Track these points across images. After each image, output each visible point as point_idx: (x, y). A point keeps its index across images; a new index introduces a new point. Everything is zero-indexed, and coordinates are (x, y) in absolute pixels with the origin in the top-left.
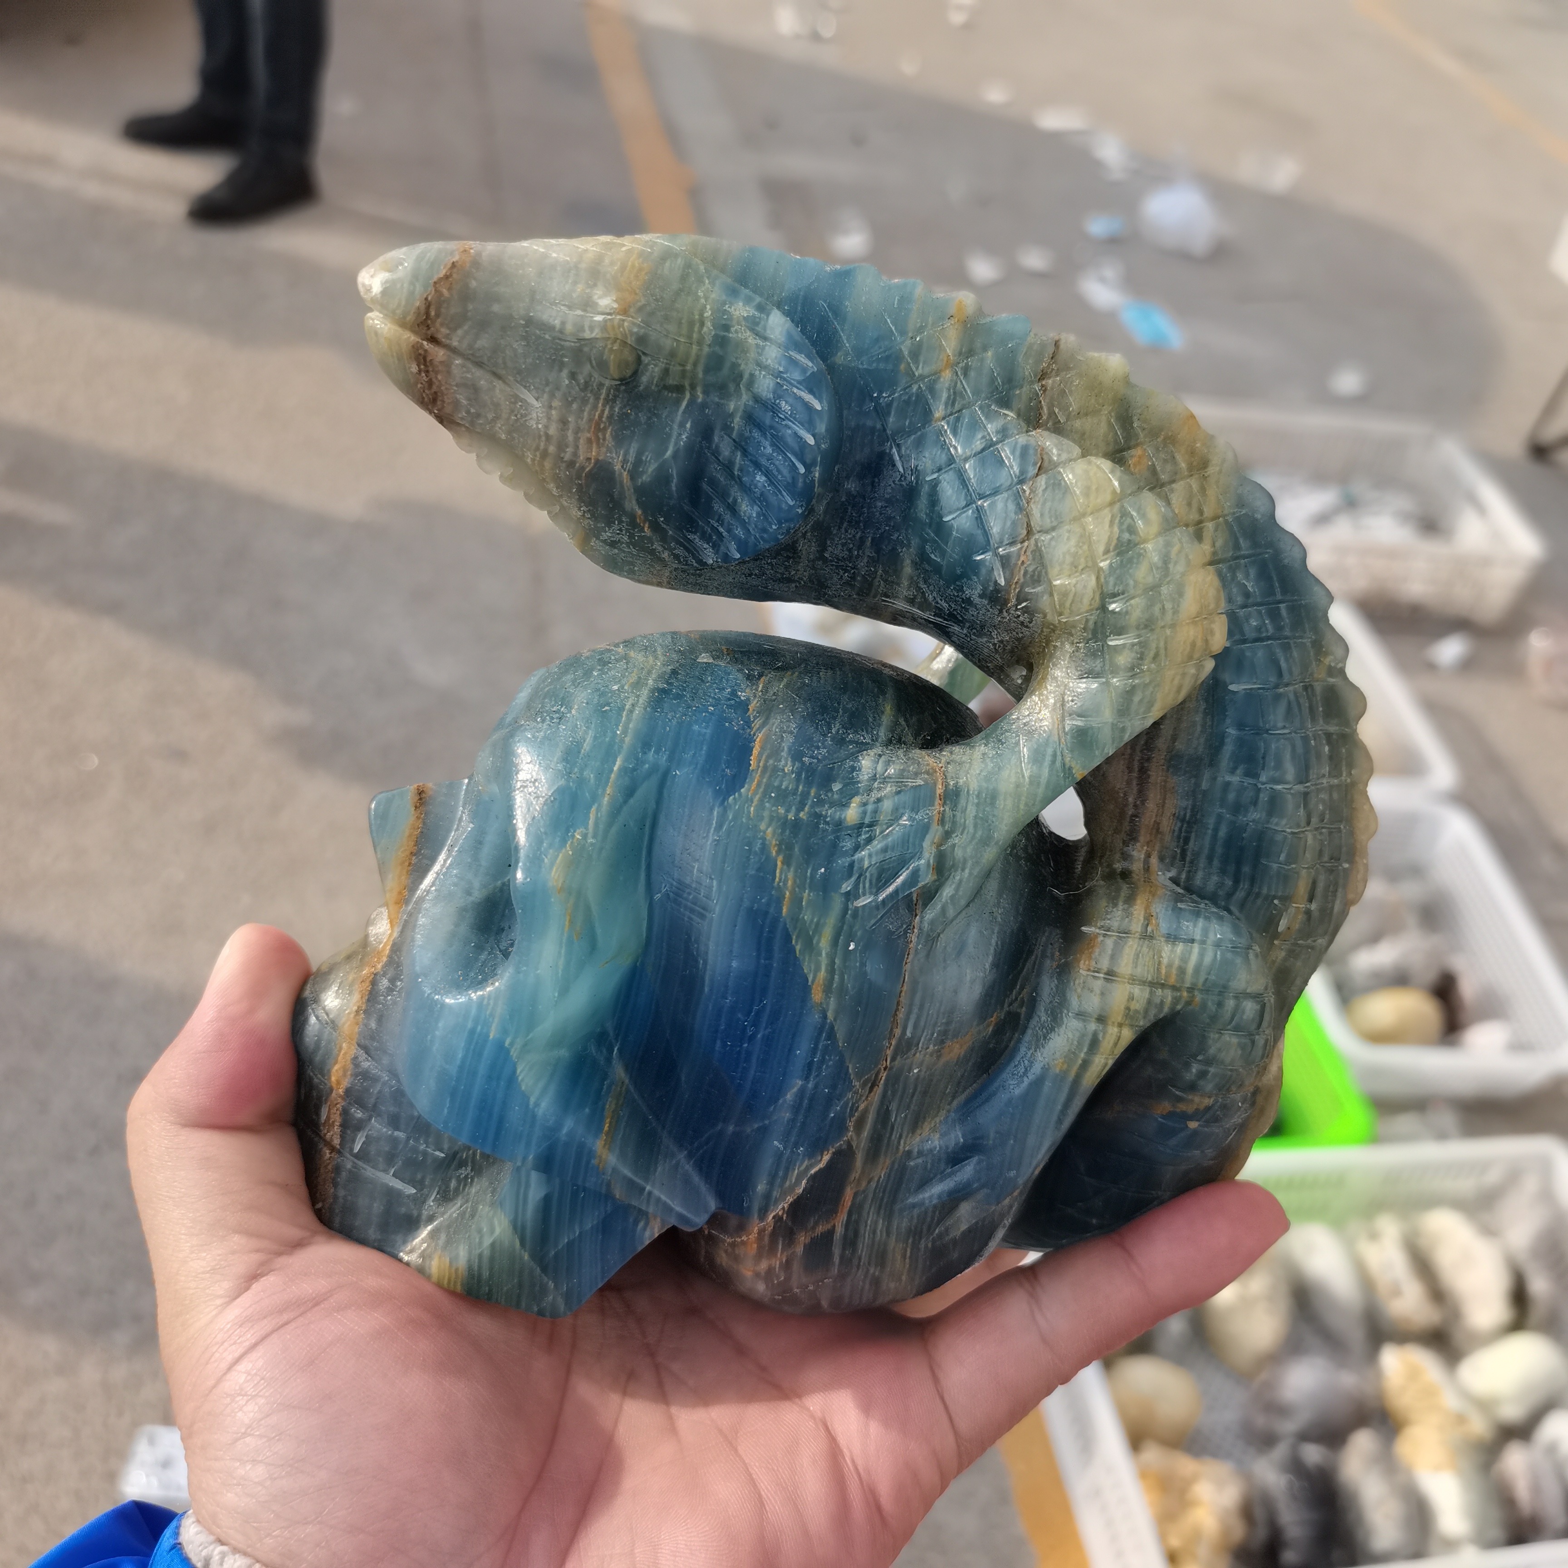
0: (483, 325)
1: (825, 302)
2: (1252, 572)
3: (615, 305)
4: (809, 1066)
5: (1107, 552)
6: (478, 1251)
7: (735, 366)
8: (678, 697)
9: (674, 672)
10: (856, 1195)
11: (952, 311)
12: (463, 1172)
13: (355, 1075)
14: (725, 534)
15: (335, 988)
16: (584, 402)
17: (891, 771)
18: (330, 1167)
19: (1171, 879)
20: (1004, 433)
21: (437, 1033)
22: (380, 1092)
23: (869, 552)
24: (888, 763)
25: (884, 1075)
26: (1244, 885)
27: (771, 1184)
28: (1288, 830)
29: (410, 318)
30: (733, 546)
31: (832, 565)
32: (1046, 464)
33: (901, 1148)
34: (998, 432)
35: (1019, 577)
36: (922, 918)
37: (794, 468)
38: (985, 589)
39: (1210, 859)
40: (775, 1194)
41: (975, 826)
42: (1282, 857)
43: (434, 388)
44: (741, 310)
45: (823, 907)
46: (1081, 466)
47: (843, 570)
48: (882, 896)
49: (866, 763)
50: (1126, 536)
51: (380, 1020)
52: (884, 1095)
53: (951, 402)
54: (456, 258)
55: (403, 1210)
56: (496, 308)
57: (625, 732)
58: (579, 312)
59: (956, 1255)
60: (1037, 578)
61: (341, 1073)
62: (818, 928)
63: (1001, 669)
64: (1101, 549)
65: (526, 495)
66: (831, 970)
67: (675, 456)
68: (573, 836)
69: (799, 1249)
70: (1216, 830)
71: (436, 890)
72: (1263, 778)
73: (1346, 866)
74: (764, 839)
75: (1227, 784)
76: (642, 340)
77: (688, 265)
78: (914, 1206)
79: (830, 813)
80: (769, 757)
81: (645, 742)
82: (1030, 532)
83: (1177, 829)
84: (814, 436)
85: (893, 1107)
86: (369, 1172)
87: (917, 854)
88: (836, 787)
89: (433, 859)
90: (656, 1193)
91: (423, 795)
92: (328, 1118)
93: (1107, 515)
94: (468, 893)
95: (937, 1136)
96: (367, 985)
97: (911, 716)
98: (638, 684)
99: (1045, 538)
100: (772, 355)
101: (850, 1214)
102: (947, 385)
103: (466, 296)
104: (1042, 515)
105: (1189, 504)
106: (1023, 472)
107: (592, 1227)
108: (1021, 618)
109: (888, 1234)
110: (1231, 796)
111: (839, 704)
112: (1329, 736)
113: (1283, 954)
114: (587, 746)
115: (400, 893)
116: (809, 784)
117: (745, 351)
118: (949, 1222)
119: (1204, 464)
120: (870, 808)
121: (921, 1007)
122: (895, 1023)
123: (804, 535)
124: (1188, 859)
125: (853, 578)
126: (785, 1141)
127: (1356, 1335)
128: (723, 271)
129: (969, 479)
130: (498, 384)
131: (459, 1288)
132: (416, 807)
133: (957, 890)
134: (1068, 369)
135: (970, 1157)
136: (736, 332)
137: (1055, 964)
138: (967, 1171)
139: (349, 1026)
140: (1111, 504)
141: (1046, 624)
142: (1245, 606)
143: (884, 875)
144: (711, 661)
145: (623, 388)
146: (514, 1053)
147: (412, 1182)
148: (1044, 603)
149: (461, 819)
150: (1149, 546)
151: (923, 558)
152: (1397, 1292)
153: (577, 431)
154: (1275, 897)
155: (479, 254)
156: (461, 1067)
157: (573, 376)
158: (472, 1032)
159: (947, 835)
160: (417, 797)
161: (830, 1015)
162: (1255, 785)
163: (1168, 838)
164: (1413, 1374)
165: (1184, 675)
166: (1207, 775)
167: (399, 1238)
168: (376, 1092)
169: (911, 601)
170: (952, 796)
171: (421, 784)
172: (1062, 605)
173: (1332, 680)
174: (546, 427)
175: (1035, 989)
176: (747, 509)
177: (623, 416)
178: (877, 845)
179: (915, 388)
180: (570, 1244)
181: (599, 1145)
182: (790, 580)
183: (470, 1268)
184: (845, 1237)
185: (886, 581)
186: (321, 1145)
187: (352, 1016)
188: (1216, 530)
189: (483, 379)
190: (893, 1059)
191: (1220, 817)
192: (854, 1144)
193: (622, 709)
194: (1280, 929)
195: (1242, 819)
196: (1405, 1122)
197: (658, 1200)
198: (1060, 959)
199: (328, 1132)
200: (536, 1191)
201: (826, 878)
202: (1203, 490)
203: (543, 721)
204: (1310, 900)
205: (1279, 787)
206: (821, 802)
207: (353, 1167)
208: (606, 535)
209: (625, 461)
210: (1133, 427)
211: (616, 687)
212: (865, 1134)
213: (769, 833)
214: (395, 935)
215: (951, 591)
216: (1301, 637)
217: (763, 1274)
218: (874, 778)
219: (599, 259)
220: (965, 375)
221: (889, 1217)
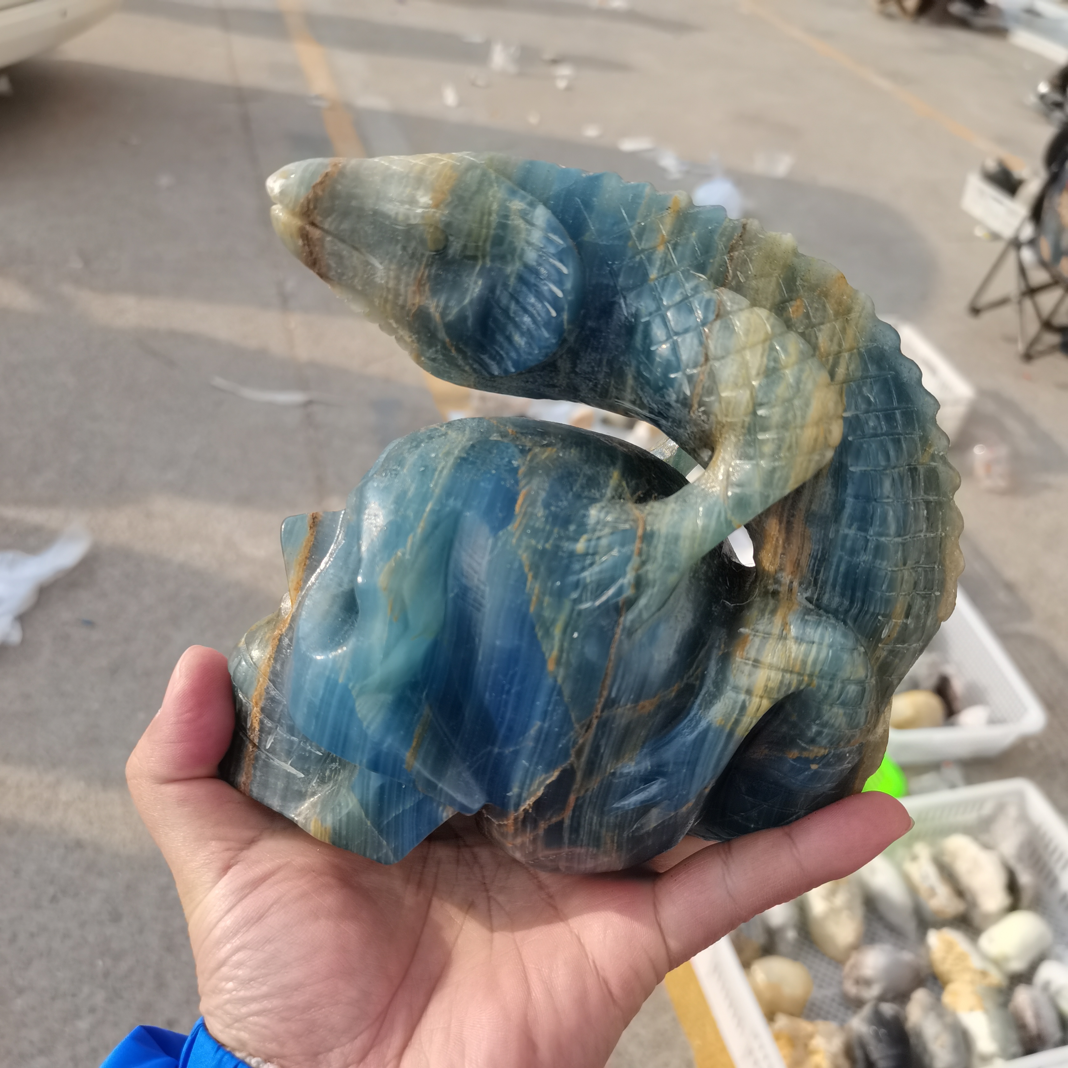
0: (345, 214)
1: (579, 198)
2: (876, 388)
3: (430, 202)
4: (545, 713)
5: (758, 374)
6: (339, 818)
7: (511, 243)
8: (473, 463)
9: (473, 446)
10: (577, 799)
11: (670, 204)
12: (334, 765)
13: (267, 699)
14: (504, 356)
15: (257, 642)
16: (412, 266)
17: (609, 518)
18: (252, 757)
19: (806, 598)
20: (696, 290)
21: (308, 677)
22: (282, 711)
23: (605, 369)
24: (607, 513)
25: (595, 722)
26: (857, 605)
27: (522, 788)
28: (890, 569)
29: (298, 209)
30: (510, 364)
31: (582, 377)
32: (722, 312)
33: (608, 770)
34: (692, 289)
35: (699, 390)
36: (625, 618)
37: (548, 312)
38: (678, 397)
39: (834, 586)
40: (524, 795)
41: (663, 558)
42: (884, 587)
43: (314, 256)
44: (517, 205)
45: (558, 607)
46: (744, 315)
47: (589, 380)
48: (598, 603)
49: (594, 513)
50: (772, 364)
51: (282, 665)
52: (596, 735)
53: (662, 268)
54: (329, 170)
55: (296, 788)
56: (354, 203)
57: (436, 485)
58: (407, 206)
59: (650, 842)
60: (710, 391)
61: (258, 697)
62: (553, 622)
63: (694, 450)
64: (753, 372)
65: (380, 326)
66: (561, 650)
67: (471, 302)
68: (396, 554)
69: (541, 832)
70: (838, 566)
71: (318, 583)
72: (871, 532)
73: (938, 593)
74: (520, 561)
75: (846, 536)
76: (448, 225)
77: (484, 174)
78: (618, 808)
79: (567, 545)
80: (529, 506)
81: (448, 493)
82: (707, 359)
83: (811, 564)
84: (563, 291)
85: (603, 742)
86: (276, 762)
87: (624, 574)
88: (572, 528)
89: (319, 562)
90: (446, 789)
91: (316, 520)
92: (252, 725)
93: (759, 349)
94: (340, 585)
95: (633, 764)
96: (276, 641)
97: (631, 480)
98: (448, 454)
99: (717, 364)
100: (536, 236)
101: (574, 811)
102: (660, 256)
103: (334, 196)
104: (716, 348)
105: (831, 340)
106: (705, 317)
107: (410, 808)
108: (702, 418)
109: (601, 826)
110: (848, 544)
111: (581, 470)
112: (928, 503)
113: (885, 653)
114: (410, 494)
115: (298, 583)
116: (554, 524)
117: (519, 233)
118: (643, 821)
119: (849, 310)
120: (593, 543)
121: (623, 677)
122: (603, 687)
123: (561, 357)
124: (819, 585)
125: (596, 385)
126: (530, 760)
127: (910, 926)
128: (509, 178)
129: (669, 321)
130: (355, 254)
131: (327, 841)
132: (311, 527)
133: (649, 600)
134: (751, 244)
135: (657, 779)
136: (513, 220)
137: (720, 653)
138: (654, 788)
139: (264, 667)
140: (764, 341)
141: (719, 423)
142: (867, 412)
143: (601, 587)
144: (500, 439)
145: (437, 257)
146: (354, 693)
147: (302, 770)
148: (716, 408)
149: (338, 537)
150: (787, 372)
151: (639, 375)
152: (932, 892)
153: (407, 285)
154: (878, 614)
155: (344, 167)
156: (322, 700)
157: (404, 248)
158: (329, 678)
159: (643, 563)
160: (312, 521)
161: (560, 680)
162: (866, 537)
163: (805, 570)
164: (950, 946)
165: (810, 461)
166: (833, 529)
167: (293, 805)
168: (279, 711)
169: (634, 403)
170: (648, 537)
171: (315, 512)
172: (727, 410)
173: (933, 464)
174: (387, 282)
175: (706, 669)
176: (519, 340)
177: (437, 276)
178: (596, 568)
179: (637, 258)
180: (397, 817)
181: (408, 755)
182: (554, 386)
183: (334, 829)
184: (571, 826)
185: (616, 388)
186: (247, 742)
187: (266, 661)
188: (850, 358)
189: (345, 250)
190: (602, 711)
191: (841, 559)
192: (575, 766)
193: (435, 470)
194: (883, 636)
195: (856, 560)
196: (927, 779)
197: (447, 794)
198: (724, 650)
199: (252, 734)
200: (375, 780)
201: (561, 589)
202: (844, 330)
203: (386, 475)
204: (907, 617)
205: (883, 539)
206: (560, 538)
207: (266, 758)
208: (428, 355)
209: (437, 306)
210: (795, 285)
211: (433, 455)
212: (584, 759)
213: (525, 557)
214: (294, 610)
215: (657, 397)
216: (912, 434)
217: (518, 845)
218: (598, 523)
219: (424, 170)
220: (674, 249)
221: (602, 813)
